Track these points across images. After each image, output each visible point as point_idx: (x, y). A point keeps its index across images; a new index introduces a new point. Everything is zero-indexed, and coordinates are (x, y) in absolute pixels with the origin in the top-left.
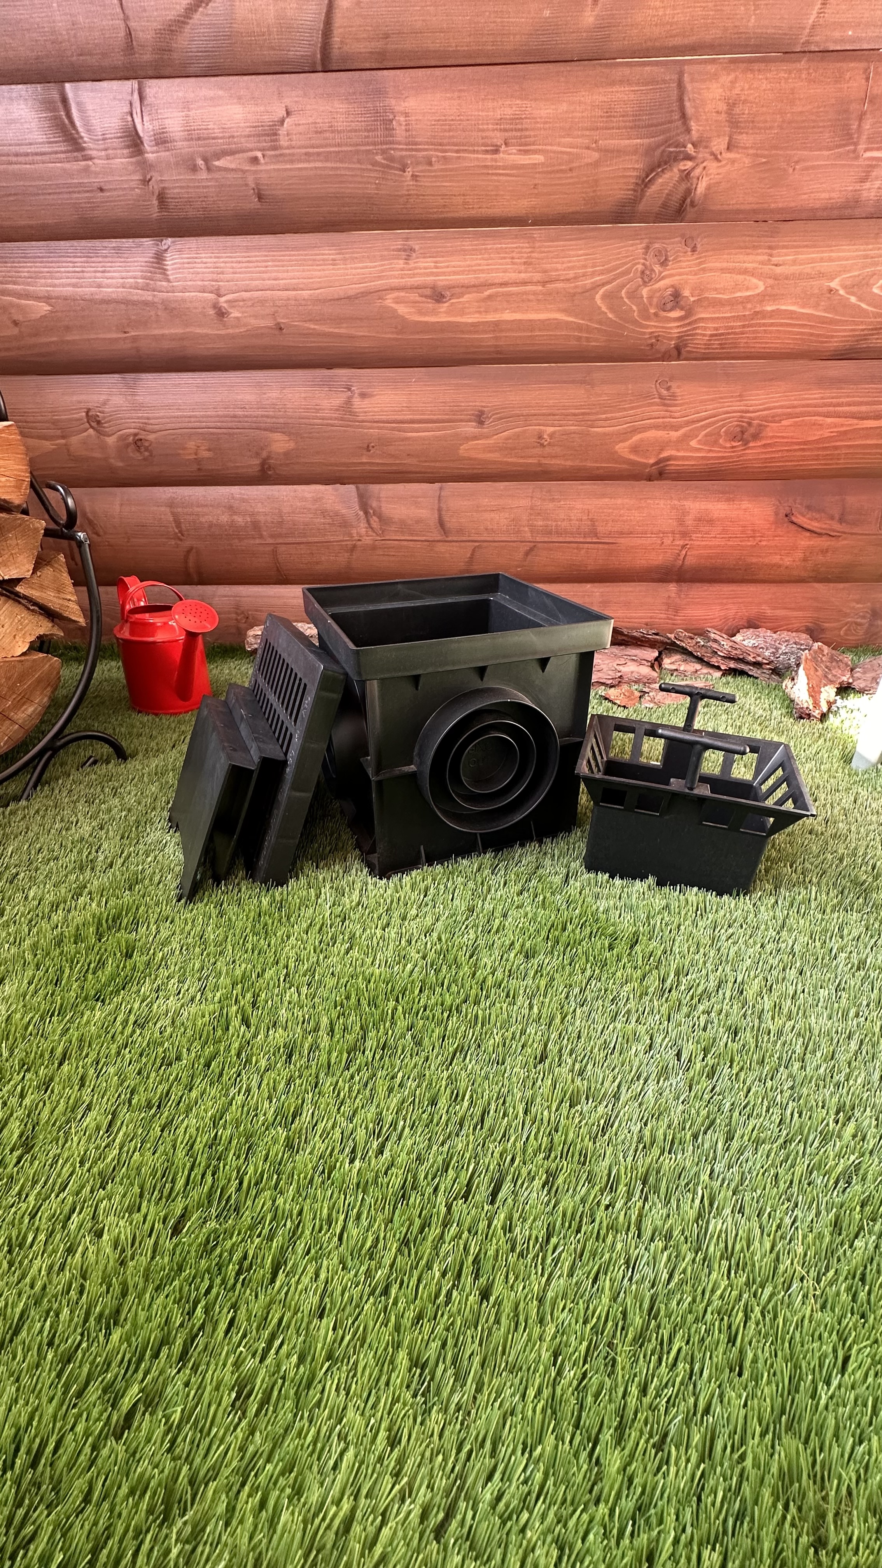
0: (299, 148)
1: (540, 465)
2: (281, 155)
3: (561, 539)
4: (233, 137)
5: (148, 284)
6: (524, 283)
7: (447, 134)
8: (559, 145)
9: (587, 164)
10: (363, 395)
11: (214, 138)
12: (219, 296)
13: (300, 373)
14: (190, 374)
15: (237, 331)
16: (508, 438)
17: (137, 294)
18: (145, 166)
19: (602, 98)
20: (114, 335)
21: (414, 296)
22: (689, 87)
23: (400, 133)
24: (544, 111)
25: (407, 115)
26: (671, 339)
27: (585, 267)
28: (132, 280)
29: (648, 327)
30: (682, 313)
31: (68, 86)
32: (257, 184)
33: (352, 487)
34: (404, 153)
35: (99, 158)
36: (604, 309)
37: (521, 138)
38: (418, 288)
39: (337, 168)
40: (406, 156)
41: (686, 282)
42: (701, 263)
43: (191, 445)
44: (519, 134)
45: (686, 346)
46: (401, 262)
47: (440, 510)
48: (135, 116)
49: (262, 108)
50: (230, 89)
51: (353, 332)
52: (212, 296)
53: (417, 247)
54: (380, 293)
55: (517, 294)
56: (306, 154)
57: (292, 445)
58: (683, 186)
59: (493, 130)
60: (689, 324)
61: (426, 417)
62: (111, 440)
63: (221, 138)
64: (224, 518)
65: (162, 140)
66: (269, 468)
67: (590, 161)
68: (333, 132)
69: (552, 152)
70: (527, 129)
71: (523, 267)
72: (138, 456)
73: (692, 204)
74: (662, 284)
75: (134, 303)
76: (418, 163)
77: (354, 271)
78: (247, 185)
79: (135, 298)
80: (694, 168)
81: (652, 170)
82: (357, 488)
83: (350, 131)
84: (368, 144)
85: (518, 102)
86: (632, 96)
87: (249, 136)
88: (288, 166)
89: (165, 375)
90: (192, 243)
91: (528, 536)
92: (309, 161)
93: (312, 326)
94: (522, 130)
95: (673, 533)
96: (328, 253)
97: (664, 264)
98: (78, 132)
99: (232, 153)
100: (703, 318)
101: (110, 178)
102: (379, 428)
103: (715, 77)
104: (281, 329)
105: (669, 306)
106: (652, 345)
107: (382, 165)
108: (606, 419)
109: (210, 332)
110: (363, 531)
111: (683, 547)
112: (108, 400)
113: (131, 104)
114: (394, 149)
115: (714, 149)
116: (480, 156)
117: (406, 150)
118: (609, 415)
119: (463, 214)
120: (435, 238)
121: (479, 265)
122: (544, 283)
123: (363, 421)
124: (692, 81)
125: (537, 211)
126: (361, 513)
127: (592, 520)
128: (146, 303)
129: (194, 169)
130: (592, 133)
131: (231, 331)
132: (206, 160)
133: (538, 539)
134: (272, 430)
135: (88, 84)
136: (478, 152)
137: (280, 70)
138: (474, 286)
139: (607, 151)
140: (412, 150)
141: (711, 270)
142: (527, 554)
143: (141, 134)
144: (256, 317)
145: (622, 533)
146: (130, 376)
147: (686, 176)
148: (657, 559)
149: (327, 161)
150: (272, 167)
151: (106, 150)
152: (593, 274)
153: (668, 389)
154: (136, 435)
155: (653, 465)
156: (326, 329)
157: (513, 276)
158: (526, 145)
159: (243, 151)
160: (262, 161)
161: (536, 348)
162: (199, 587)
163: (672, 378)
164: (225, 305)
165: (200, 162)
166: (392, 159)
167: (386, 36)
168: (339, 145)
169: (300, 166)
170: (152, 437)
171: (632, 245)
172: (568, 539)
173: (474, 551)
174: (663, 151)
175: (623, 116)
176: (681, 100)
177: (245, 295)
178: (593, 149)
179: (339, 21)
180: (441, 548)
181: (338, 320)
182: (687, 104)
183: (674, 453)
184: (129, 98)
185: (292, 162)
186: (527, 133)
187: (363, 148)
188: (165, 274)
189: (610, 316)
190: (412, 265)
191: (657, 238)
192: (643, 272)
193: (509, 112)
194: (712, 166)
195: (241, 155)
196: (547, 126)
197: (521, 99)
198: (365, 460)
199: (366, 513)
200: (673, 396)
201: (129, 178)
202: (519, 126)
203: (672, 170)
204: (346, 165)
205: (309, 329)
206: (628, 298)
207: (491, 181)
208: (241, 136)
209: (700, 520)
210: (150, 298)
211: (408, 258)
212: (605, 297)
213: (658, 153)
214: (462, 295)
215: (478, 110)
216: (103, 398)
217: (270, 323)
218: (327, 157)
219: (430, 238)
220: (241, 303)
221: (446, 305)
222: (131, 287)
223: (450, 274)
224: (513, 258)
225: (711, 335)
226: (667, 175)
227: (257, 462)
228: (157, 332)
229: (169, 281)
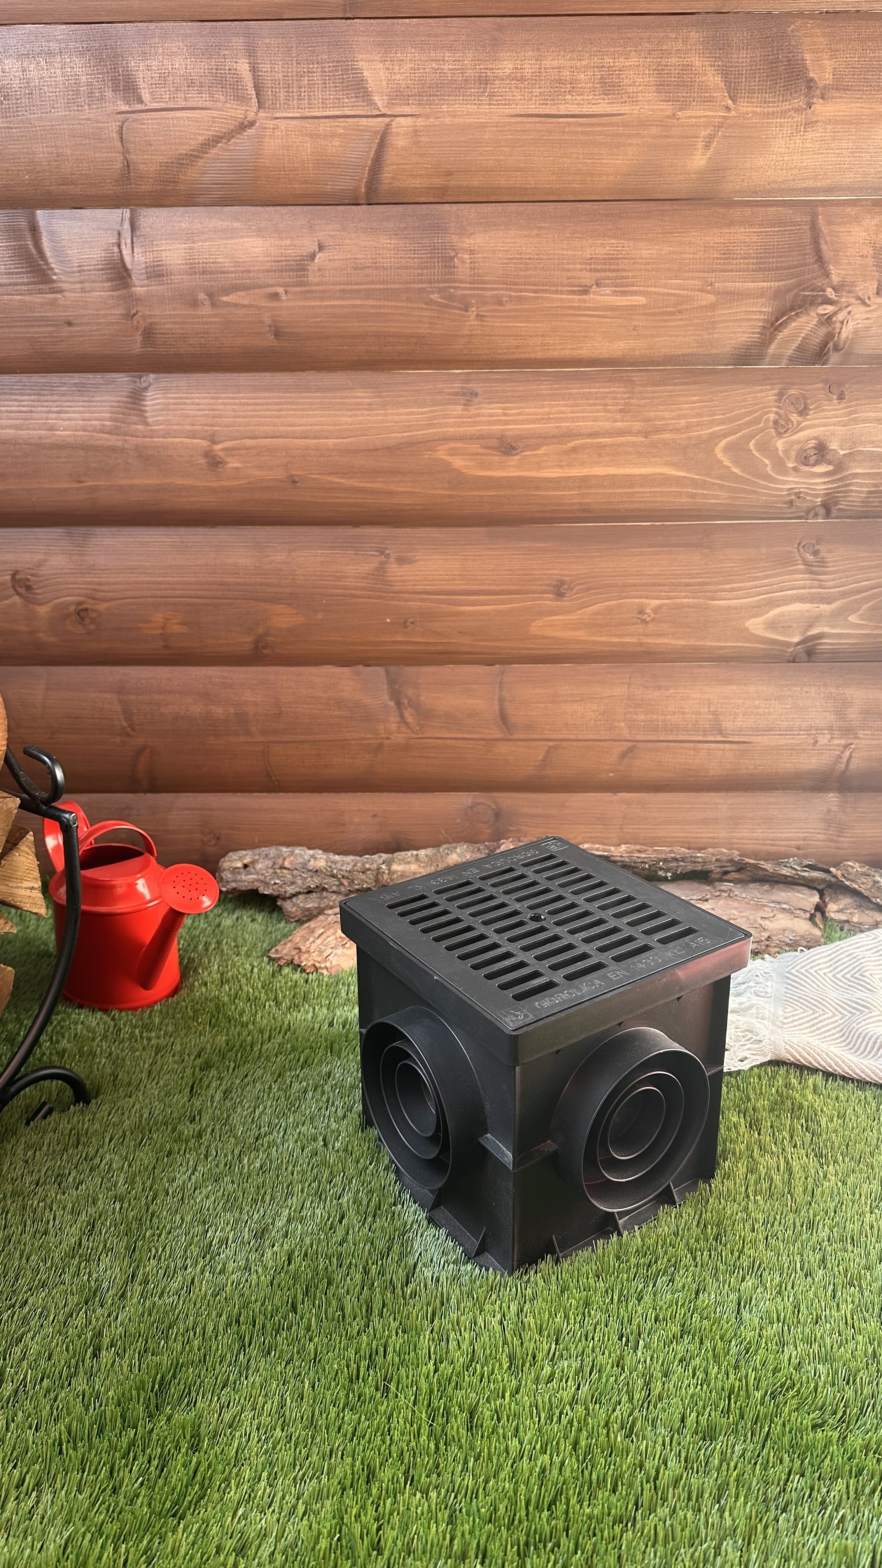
0: (333, 284)
1: (641, 644)
2: (308, 291)
3: (671, 738)
4: (249, 271)
5: (117, 427)
6: (620, 433)
7: (523, 273)
8: (665, 287)
9: (702, 307)
10: (401, 561)
11: (222, 273)
12: (214, 442)
13: (316, 530)
14: (162, 530)
15: (235, 483)
16: (598, 613)
17: (101, 439)
18: (131, 300)
19: (717, 240)
20: (66, 485)
21: (474, 448)
22: (825, 229)
23: (463, 270)
24: (646, 251)
25: (471, 252)
26: (817, 496)
27: (700, 415)
28: (97, 422)
29: (785, 482)
30: (831, 468)
31: (39, 213)
32: (274, 321)
33: (381, 670)
34: (467, 292)
35: (71, 291)
36: (727, 463)
37: (616, 278)
38: (480, 437)
39: (380, 307)
40: (470, 295)
41: (833, 434)
42: (850, 413)
43: (158, 618)
44: (614, 274)
45: (837, 503)
46: (459, 408)
47: (501, 700)
48: (123, 247)
49: (288, 242)
50: (249, 220)
51: (392, 487)
52: (204, 443)
53: (480, 390)
54: (430, 443)
55: (612, 445)
56: (341, 291)
57: (300, 619)
58: (823, 331)
59: (581, 270)
60: (839, 480)
61: (486, 587)
62: (43, 610)
63: (232, 272)
64: (197, 709)
65: (156, 273)
66: (266, 647)
67: (704, 303)
68: (377, 268)
69: (655, 293)
70: (624, 270)
71: (618, 416)
72: (80, 630)
73: (836, 349)
74: (801, 435)
75: (96, 449)
76: (485, 303)
77: (396, 418)
78: (261, 322)
79: (99, 443)
80: (835, 313)
81: (783, 315)
82: (387, 672)
83: (400, 268)
84: (422, 282)
85: (613, 241)
86: (755, 239)
87: (268, 271)
88: (318, 304)
89: (127, 530)
90: (180, 380)
91: (626, 734)
92: (344, 299)
93: (337, 480)
94: (618, 270)
95: (831, 729)
96: (363, 396)
97: (803, 412)
98: (47, 264)
99: (245, 288)
100: (858, 474)
101: (82, 312)
102: (421, 600)
103: (857, 220)
104: (294, 482)
105: (813, 459)
106: (791, 502)
107: (439, 304)
108: (732, 590)
109: (197, 483)
110: (393, 727)
111: (846, 747)
112: (45, 560)
113: (119, 234)
114: (454, 288)
115: (860, 294)
116: (564, 296)
117: (470, 289)
118: (735, 585)
119: (540, 355)
120: (504, 381)
121: (562, 413)
122: (646, 435)
123: (400, 592)
124: (830, 223)
125: (637, 353)
126: (392, 704)
127: (714, 713)
128: (113, 449)
129: (195, 303)
130: (706, 275)
131: (226, 483)
132: (210, 295)
133: (639, 737)
134: (275, 600)
135: (67, 212)
136: (562, 292)
137: (314, 202)
138: (554, 437)
139: (725, 293)
140: (479, 289)
141: (864, 421)
142: (623, 755)
143: (129, 266)
144: (261, 468)
145: (757, 730)
146: (79, 531)
147: (828, 320)
148: (811, 762)
149: (368, 298)
150: (296, 304)
151: (82, 282)
152: (712, 423)
153: (816, 553)
154: (79, 603)
155: (798, 644)
156: (355, 483)
157: (607, 425)
158: (622, 286)
159: (260, 287)
160: (284, 297)
161: (636, 506)
162: (150, 796)
163: (819, 542)
164: (221, 454)
165: (202, 296)
166: (451, 298)
167: (449, 174)
168: (384, 282)
169: (335, 303)
170: (102, 606)
171: (761, 391)
172: (681, 738)
173: (548, 752)
174: (797, 295)
175: (745, 258)
176: (816, 242)
177: (249, 442)
178: (708, 292)
179: (391, 158)
180: (502, 748)
181: (374, 473)
182: (824, 247)
183: (826, 630)
184: (118, 227)
185: (322, 299)
186: (624, 274)
187: (416, 286)
188: (142, 416)
189: (735, 470)
190: (473, 411)
191: (793, 384)
192: (776, 422)
193: (600, 252)
194: (859, 312)
195: (257, 291)
196: (650, 267)
197: (616, 238)
198: (400, 639)
199: (399, 704)
200: (823, 562)
201: (108, 312)
202: (612, 267)
203: (808, 314)
204: (393, 304)
205: (334, 483)
206: (758, 450)
207: (579, 322)
208: (259, 271)
209: (867, 712)
210: (119, 444)
211: (467, 404)
212: (727, 449)
213: (789, 297)
214: (537, 447)
215: (563, 249)
216: (39, 557)
217: (280, 474)
218: (368, 294)
219: (497, 381)
220: (243, 452)
221: (517, 457)
222: (95, 431)
223: (522, 422)
224: (605, 405)
225: (869, 492)
226: (803, 319)
227: (249, 639)
228: (124, 482)
229: (146, 424)
